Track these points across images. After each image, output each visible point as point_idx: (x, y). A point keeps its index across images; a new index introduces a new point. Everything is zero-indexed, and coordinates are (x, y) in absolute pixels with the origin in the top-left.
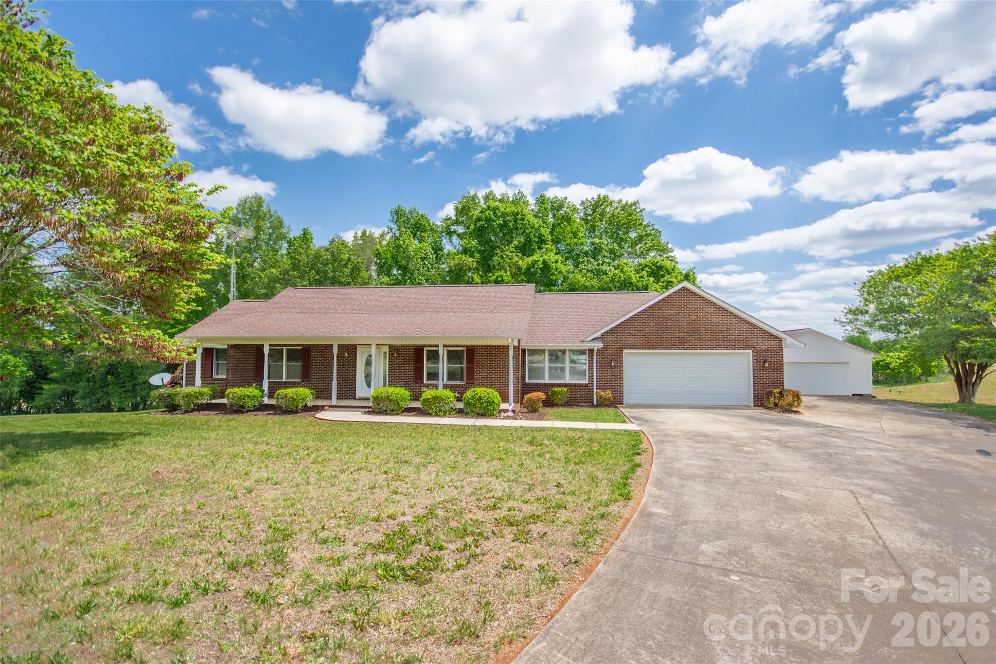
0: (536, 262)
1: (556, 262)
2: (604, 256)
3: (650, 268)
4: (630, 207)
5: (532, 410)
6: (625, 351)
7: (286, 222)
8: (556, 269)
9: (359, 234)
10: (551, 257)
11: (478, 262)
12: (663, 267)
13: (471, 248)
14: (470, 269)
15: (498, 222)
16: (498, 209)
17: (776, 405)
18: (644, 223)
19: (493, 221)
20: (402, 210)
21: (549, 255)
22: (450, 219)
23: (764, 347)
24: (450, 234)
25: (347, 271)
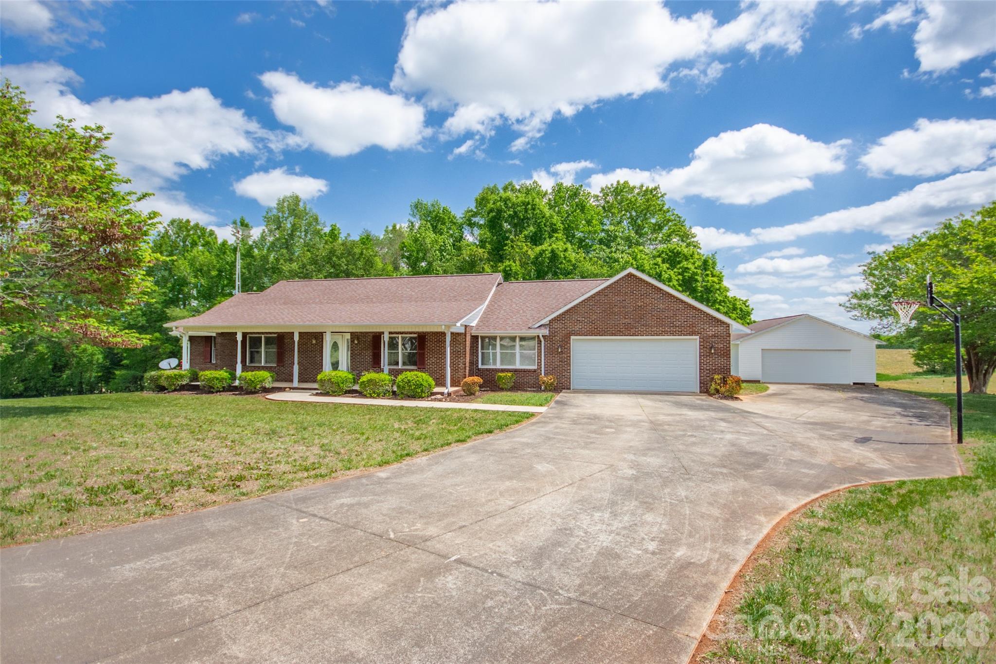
0: (544, 251)
1: (566, 250)
2: (619, 244)
3: (667, 254)
4: (651, 192)
5: (469, 393)
6: (572, 337)
7: (321, 219)
8: (565, 258)
9: (390, 228)
10: (559, 246)
11: (488, 253)
12: (680, 253)
13: (487, 238)
14: (481, 260)
15: (508, 213)
16: (509, 199)
17: (717, 391)
18: (665, 208)
19: (505, 212)
20: (421, 204)
21: (558, 244)
22: (471, 211)
23: (710, 333)
24: (471, 225)
25: (360, 264)
